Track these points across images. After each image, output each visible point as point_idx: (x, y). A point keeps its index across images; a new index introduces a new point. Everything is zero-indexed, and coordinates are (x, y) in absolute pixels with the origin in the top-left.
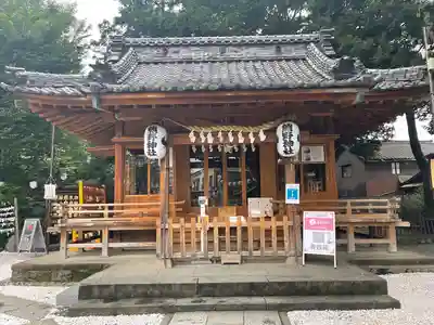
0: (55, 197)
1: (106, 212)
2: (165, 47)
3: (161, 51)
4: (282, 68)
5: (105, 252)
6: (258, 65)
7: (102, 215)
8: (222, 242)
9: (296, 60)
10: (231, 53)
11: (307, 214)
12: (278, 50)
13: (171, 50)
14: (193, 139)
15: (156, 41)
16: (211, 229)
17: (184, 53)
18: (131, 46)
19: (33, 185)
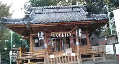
1: (29, 55)
2: (43, 9)
3: (41, 10)
4: (74, 14)
6: (68, 13)
8: (61, 60)
9: (77, 12)
12: (73, 9)
13: (44, 10)
15: (40, 7)
16: (59, 57)
17: (48, 11)
18: (33, 9)
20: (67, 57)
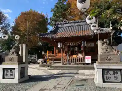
5: (53, 63)
6: (81, 26)
7: (52, 57)
10: (76, 24)
11: (86, 56)
13: (64, 25)
15: (61, 23)
16: (70, 59)
19: (40, 51)
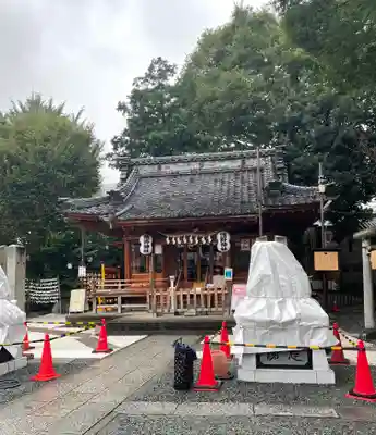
0: (85, 275)
1: (120, 285)
2: (159, 165)
3: (156, 167)
5: (119, 311)
6: (226, 176)
7: (116, 287)
8: (185, 303)
10: (208, 166)
11: (235, 286)
12: (243, 163)
13: (163, 166)
14: (168, 242)
17: (173, 168)
18: (135, 164)
19: (70, 266)
20: (205, 296)
